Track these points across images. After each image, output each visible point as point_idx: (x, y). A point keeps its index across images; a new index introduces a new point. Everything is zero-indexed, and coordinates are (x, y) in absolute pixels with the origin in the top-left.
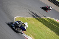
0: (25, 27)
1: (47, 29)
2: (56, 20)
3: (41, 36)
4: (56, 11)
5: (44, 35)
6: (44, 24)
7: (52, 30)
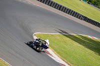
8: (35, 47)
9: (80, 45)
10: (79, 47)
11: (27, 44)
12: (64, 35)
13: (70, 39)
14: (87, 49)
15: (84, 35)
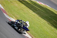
0: (27, 26)
1: (29, 11)
3: (24, 18)
5: (27, 17)
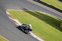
2: (41, 12)
4: (43, 8)
6: (30, 14)
7: (36, 17)
8: (23, 30)
9: (35, 17)
10: (35, 19)
11: (17, 28)
12: (26, 11)
13: (29, 14)
14: (39, 20)
15: (38, 11)
